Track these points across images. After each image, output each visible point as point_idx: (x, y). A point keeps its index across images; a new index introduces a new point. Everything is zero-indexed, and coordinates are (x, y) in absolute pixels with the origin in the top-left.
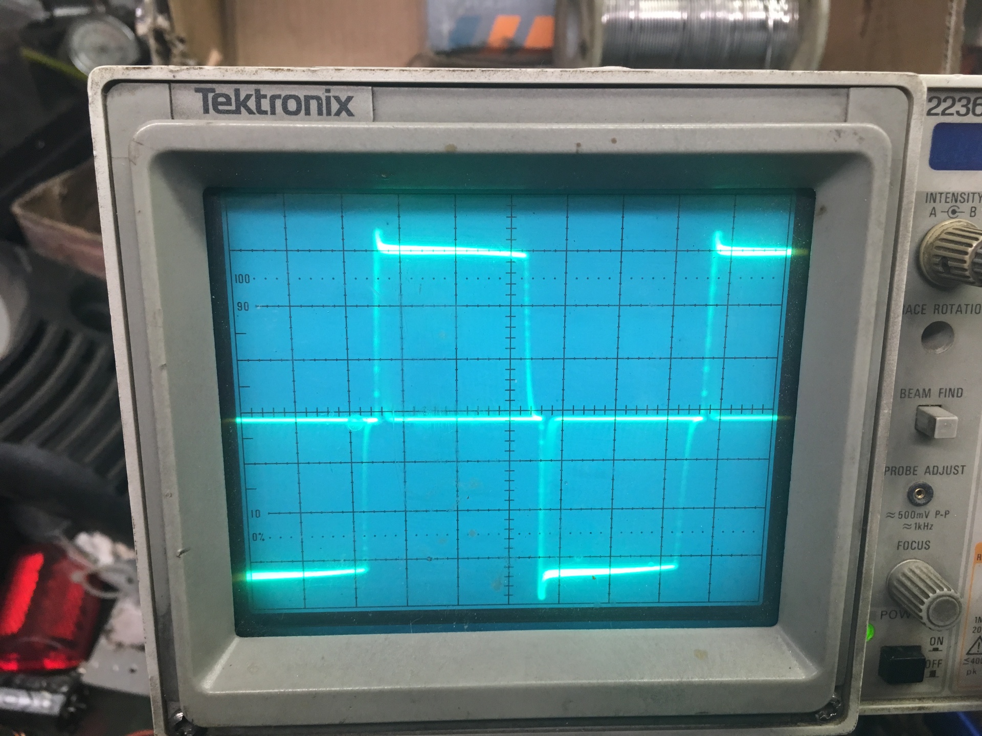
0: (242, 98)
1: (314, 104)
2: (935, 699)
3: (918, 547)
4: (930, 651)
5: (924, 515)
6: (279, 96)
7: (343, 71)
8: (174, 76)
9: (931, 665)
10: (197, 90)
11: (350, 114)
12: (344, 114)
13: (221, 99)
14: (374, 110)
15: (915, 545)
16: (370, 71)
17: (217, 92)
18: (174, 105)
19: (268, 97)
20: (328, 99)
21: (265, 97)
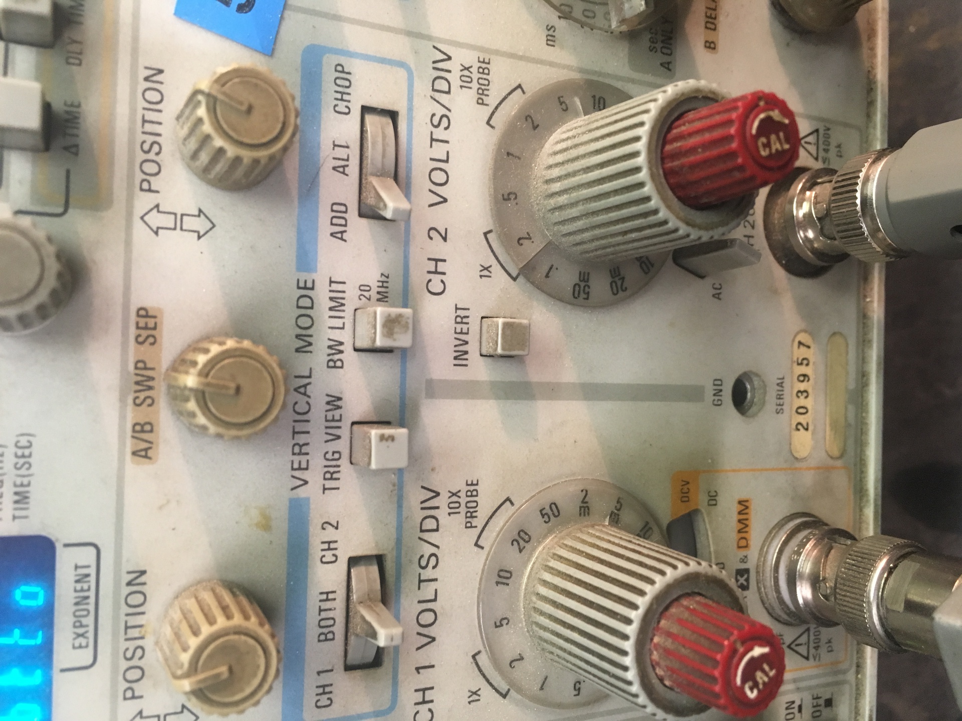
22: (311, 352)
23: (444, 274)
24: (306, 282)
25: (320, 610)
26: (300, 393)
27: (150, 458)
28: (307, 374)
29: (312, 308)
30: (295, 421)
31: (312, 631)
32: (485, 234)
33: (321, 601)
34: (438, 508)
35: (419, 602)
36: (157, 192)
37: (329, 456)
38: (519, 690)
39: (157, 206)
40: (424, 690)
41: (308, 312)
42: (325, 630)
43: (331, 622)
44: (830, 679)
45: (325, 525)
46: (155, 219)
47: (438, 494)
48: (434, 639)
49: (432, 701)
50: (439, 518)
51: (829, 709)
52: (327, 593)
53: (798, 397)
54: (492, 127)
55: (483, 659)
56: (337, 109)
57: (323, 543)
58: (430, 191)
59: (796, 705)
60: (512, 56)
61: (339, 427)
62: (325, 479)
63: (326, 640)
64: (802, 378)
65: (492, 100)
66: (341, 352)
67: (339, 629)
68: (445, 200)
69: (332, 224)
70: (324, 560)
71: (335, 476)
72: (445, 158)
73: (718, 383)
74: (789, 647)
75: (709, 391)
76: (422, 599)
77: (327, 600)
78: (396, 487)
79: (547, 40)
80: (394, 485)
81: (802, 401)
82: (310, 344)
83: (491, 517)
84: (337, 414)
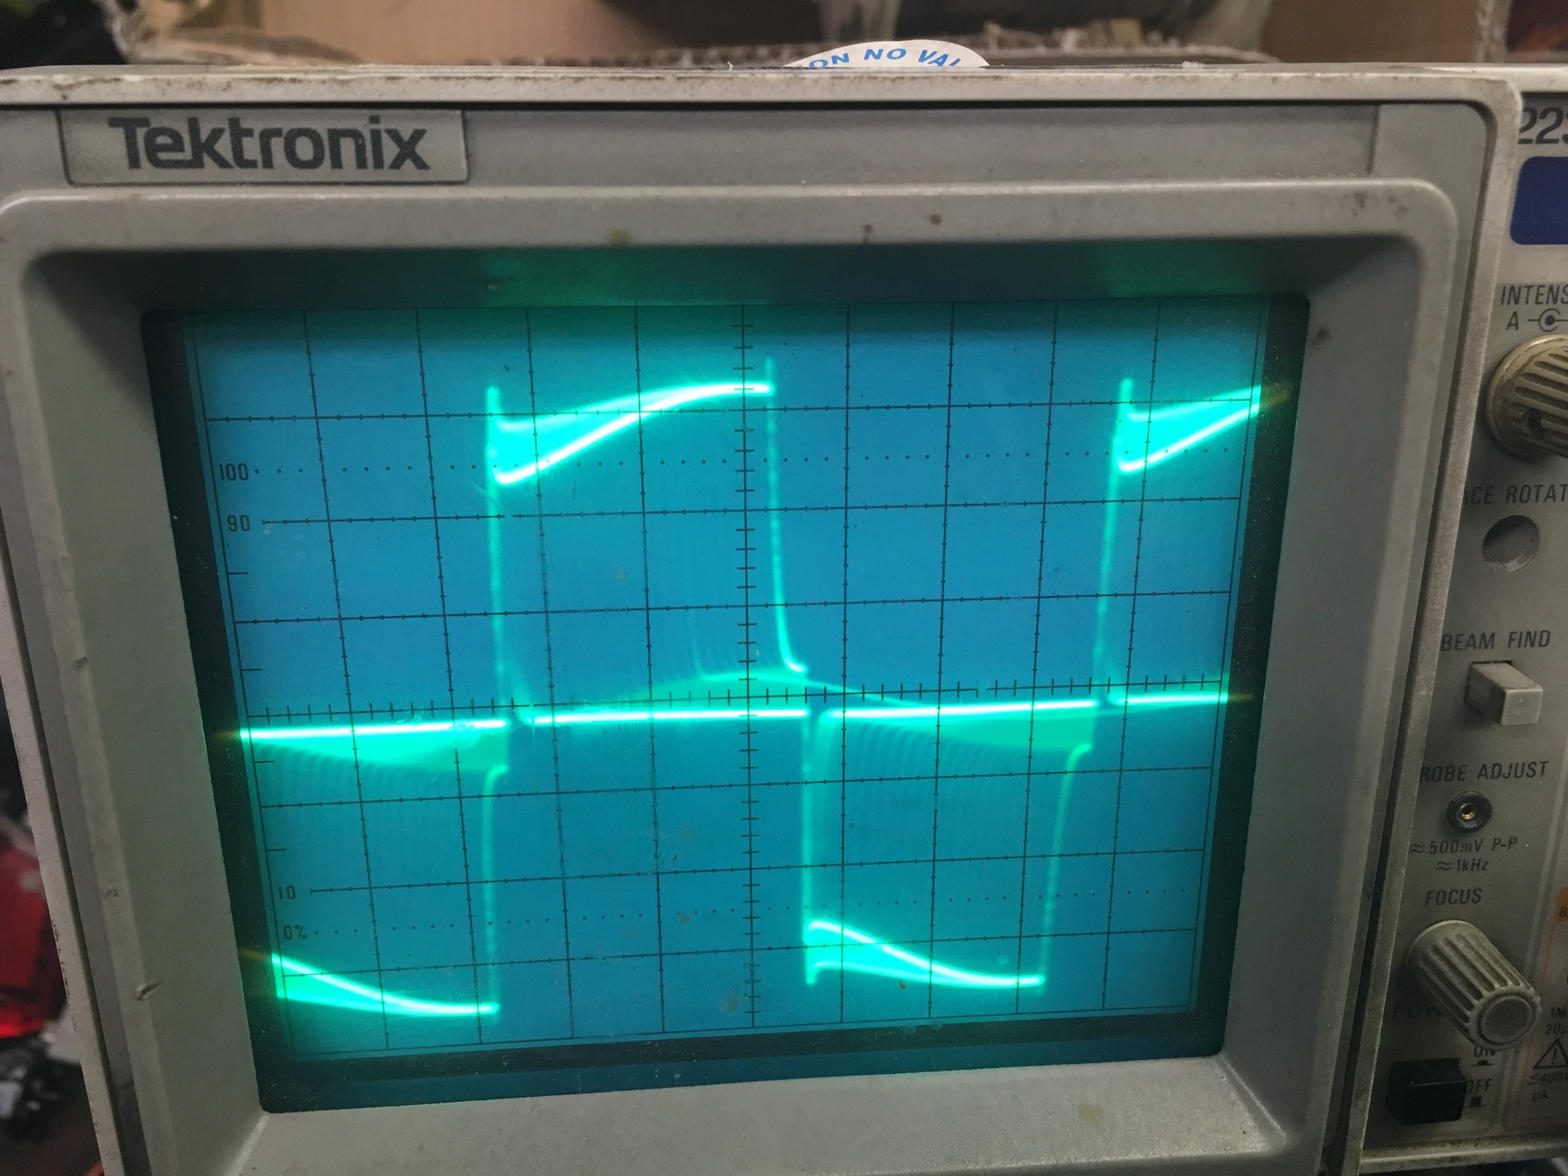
0: (204, 135)
1: (347, 147)
2: (1477, 1142)
3: (1461, 898)
4: (1473, 1066)
5: (1474, 846)
6: (278, 132)
7: (402, 81)
8: (64, 97)
9: (1475, 1087)
10: (114, 123)
11: (421, 165)
12: (408, 164)
13: (162, 140)
14: (468, 156)
15: (1455, 896)
16: (456, 82)
17: (154, 124)
18: (70, 153)
19: (257, 134)
20: (376, 135)
21: (249, 133)
44: (1502, 1102)
51: (1469, 1102)
59: (1488, 1057)
74: (1558, 1041)
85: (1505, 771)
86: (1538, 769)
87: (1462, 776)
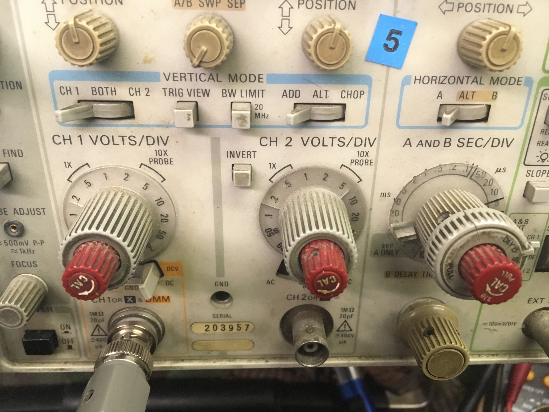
2: (74, 363)
3: (28, 265)
4: (62, 333)
5: (24, 243)
9: (65, 341)
15: (25, 264)
22: (229, 81)
23: (270, 145)
24: (262, 78)
25: (107, 88)
26: (210, 76)
27: (175, 6)
28: (219, 80)
29: (250, 81)
30: (196, 74)
31: (97, 84)
32: (290, 165)
33: (111, 88)
34: (159, 145)
35: (113, 137)
36: (299, 8)
37: (181, 91)
38: (72, 188)
39: (292, 8)
40: (70, 139)
41: (248, 80)
42: (97, 91)
43: (101, 93)
44: (82, 348)
45: (147, 89)
46: (286, 6)
47: (165, 145)
48: (95, 144)
49: (65, 143)
50: (154, 145)
51: (67, 347)
52: (115, 91)
53: (222, 325)
54: (341, 168)
55: (86, 169)
56: (343, 92)
57: (139, 89)
58: (309, 138)
59: (68, 330)
60: (375, 176)
61: (194, 96)
62: (170, 89)
63: (93, 91)
64: (231, 327)
65: (353, 167)
66: (230, 96)
67: (98, 97)
68: (305, 145)
69: (290, 91)
70: (131, 89)
71: (171, 94)
72: (324, 145)
73: (226, 284)
74: (98, 325)
75: (223, 280)
76: (114, 138)
77: (112, 91)
78: (167, 124)
79: (383, 193)
80: (168, 123)
81: (220, 328)
82: (233, 81)
83: (155, 171)
84: (201, 94)
85: (26, 211)
86: (41, 211)
87: (6, 213)
